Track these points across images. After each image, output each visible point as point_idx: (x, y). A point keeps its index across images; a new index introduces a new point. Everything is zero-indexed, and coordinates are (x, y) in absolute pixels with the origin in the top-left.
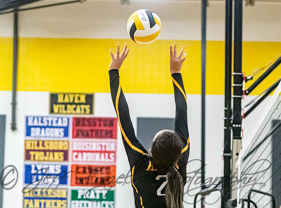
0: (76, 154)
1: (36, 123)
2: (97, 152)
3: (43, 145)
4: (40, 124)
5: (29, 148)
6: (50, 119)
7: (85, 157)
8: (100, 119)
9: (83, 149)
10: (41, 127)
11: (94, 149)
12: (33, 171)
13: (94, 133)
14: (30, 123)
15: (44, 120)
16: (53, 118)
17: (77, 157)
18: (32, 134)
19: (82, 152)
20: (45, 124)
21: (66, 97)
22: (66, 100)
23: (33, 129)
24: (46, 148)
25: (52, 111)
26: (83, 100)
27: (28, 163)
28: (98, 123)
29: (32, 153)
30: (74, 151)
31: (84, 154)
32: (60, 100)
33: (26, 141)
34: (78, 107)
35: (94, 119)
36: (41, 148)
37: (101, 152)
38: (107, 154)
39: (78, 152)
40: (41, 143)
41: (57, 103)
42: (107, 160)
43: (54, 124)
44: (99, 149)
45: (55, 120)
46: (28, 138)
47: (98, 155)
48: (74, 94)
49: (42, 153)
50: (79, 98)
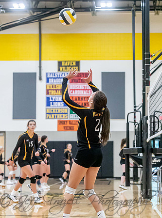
0: (71, 91)
1: (51, 76)
2: (82, 90)
3: (55, 87)
4: (54, 77)
5: (48, 88)
6: (58, 74)
7: (76, 93)
8: (83, 74)
9: (75, 89)
10: (54, 78)
11: (81, 88)
12: (51, 100)
13: (80, 81)
14: (48, 77)
15: (55, 75)
16: (60, 73)
17: (72, 92)
18: (50, 82)
19: (75, 90)
20: (56, 77)
21: (66, 63)
22: (66, 65)
23: (50, 79)
24: (57, 89)
25: (59, 70)
26: (74, 64)
27: (48, 96)
28: (82, 75)
29: (50, 91)
30: (71, 90)
31: (76, 91)
32: (63, 64)
33: (46, 85)
34: (72, 68)
35: (80, 73)
36: (54, 88)
37: (84, 90)
38: (87, 91)
39: (73, 90)
40: (54, 86)
41: (61, 66)
42: (87, 94)
43: (60, 77)
44: (83, 88)
45: (61, 74)
46: (48, 84)
47: (82, 91)
48: (70, 61)
49: (55, 91)
50: (72, 63)
